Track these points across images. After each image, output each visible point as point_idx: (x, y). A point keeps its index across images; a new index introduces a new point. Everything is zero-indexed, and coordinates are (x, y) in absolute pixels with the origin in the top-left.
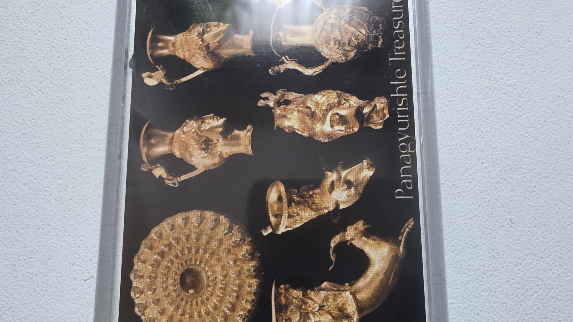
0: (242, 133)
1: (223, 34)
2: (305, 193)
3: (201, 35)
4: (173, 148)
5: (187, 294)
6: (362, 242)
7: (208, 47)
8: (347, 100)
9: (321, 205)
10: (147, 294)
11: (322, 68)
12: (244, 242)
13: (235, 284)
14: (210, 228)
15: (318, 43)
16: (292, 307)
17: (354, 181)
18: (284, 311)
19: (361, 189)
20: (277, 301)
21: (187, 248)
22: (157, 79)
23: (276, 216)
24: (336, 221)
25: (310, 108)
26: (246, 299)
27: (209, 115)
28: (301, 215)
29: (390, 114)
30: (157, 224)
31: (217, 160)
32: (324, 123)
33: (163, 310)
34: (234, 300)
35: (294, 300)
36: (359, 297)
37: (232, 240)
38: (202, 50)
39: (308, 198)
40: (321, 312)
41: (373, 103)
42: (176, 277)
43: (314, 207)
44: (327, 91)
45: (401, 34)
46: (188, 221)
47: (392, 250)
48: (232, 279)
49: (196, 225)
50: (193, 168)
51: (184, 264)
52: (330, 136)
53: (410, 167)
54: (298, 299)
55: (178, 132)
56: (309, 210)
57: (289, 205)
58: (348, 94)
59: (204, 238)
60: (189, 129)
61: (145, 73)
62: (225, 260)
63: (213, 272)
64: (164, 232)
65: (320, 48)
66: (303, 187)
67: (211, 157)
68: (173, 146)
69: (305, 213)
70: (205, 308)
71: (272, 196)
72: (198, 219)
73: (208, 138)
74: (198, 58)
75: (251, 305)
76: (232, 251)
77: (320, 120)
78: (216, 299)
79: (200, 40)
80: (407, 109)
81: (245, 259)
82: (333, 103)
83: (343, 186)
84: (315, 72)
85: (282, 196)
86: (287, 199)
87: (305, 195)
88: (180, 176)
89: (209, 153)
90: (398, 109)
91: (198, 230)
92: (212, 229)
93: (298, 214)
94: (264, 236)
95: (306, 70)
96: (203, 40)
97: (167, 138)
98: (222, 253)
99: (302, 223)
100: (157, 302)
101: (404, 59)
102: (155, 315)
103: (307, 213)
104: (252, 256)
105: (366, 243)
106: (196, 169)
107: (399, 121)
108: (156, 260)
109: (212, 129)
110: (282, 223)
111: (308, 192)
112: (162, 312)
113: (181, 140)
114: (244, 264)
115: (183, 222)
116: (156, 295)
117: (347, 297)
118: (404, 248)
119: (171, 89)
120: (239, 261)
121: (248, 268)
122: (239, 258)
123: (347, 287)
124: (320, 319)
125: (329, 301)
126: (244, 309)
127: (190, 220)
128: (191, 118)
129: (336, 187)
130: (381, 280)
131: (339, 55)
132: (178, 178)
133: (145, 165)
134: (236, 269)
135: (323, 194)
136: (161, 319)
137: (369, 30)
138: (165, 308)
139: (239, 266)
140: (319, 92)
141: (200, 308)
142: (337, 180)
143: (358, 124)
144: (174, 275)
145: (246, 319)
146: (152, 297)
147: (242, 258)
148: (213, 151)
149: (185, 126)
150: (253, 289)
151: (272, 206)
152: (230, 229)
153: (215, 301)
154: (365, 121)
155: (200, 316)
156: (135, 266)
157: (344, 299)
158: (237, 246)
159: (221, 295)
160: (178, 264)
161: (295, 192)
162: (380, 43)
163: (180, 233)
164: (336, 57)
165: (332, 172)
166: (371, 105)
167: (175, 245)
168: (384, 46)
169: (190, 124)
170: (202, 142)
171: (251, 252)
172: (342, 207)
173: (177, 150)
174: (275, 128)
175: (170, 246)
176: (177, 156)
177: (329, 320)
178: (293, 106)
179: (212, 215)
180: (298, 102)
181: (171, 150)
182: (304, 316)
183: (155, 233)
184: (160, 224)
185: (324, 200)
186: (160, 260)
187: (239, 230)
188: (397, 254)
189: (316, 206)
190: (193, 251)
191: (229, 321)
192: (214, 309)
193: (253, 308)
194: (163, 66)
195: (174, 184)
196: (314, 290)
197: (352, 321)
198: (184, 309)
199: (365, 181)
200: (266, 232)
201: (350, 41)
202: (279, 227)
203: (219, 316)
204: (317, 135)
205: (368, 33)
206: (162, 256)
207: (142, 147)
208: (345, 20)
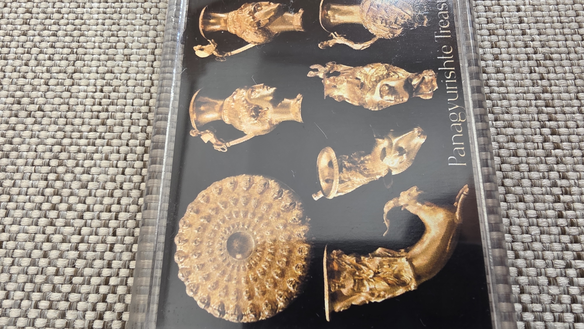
0: (292, 102)
1: (273, 13)
2: (356, 159)
3: (252, 13)
4: (222, 115)
5: (234, 259)
6: (416, 208)
7: (258, 24)
8: (395, 73)
9: (373, 171)
10: (192, 258)
11: (370, 44)
12: (294, 206)
13: (285, 249)
14: (259, 192)
15: (365, 22)
16: (345, 273)
17: (406, 149)
18: (336, 277)
19: (413, 156)
20: (329, 267)
21: (235, 212)
22: (208, 52)
23: (327, 181)
24: (389, 187)
25: (359, 79)
26: (296, 265)
27: (259, 85)
28: (353, 180)
29: (438, 86)
30: (205, 188)
31: (267, 126)
32: (373, 93)
34: (284, 266)
35: (347, 266)
36: (415, 263)
37: (282, 204)
38: (253, 27)
39: (359, 164)
40: (376, 278)
41: (421, 76)
42: (223, 242)
43: (366, 173)
44: (376, 64)
45: (445, 15)
47: (448, 216)
48: (282, 244)
49: (245, 189)
50: (242, 134)
51: (232, 228)
52: (379, 105)
53: (462, 135)
54: (351, 265)
55: (228, 99)
56: (361, 176)
57: (340, 171)
58: (396, 67)
59: (253, 202)
60: (238, 98)
61: (196, 45)
62: (274, 224)
63: (262, 237)
64: (211, 196)
65: (368, 26)
66: (354, 153)
67: (260, 124)
68: (222, 113)
69: (356, 178)
70: (253, 274)
71: (323, 161)
72: (246, 183)
73: (258, 106)
74: (249, 33)
75: (302, 271)
76: (282, 216)
77: (370, 90)
78: (265, 264)
79: (251, 17)
80: (455, 81)
81: (296, 223)
82: (382, 75)
83: (394, 153)
84: (363, 47)
85: (333, 161)
86: (338, 164)
87: (356, 161)
88: (229, 142)
89: (259, 120)
90: (447, 81)
91: (246, 194)
92: (261, 193)
93: (350, 180)
94: (315, 200)
95: (355, 45)
96: (254, 18)
97: (217, 105)
98: (272, 218)
99: (355, 189)
100: (202, 266)
101: (450, 36)
102: (200, 281)
103: (358, 178)
104: (303, 220)
105: (420, 208)
106: (246, 135)
107: (448, 92)
108: (202, 225)
109: (262, 98)
110: (333, 187)
111: (360, 158)
112: (208, 278)
113: (231, 107)
114: (294, 228)
115: (231, 186)
116: (201, 259)
117: (403, 264)
118: (461, 214)
119: (222, 61)
120: (289, 225)
121: (299, 232)
122: (288, 222)
123: (402, 253)
124: (375, 286)
125: (383, 268)
126: (294, 275)
127: (238, 184)
128: (241, 87)
129: (387, 154)
130: (438, 247)
131: (386, 32)
132: (227, 144)
133: (193, 131)
134: (286, 233)
135: (374, 160)
136: (206, 284)
137: (414, 10)
138: (211, 273)
139: (289, 231)
140: (368, 65)
141: (248, 273)
142: (388, 147)
143: (407, 95)
144: (221, 239)
145: (297, 286)
146: (197, 262)
147: (292, 222)
148: (263, 118)
149: (235, 94)
150: (304, 254)
151: (322, 172)
152: (280, 193)
153: (263, 266)
154: (414, 91)
155: (247, 282)
156: (180, 229)
157: (401, 265)
158: (287, 211)
159: (269, 260)
160: (225, 228)
161: (346, 158)
162: (425, 22)
163: (228, 197)
164: (384, 34)
165: (383, 139)
166: (419, 78)
167: (223, 208)
168: (430, 25)
169: (239, 93)
170: (252, 110)
171: (301, 216)
172: (394, 173)
173: (227, 117)
174: (325, 97)
175: (217, 210)
176: (226, 123)
177: (385, 287)
178: (343, 78)
179: (261, 180)
180: (348, 74)
181: (221, 117)
182: (358, 283)
183: (202, 197)
184: (208, 188)
185: (376, 166)
186: (207, 224)
187: (289, 194)
188: (453, 220)
190: (241, 214)
191: (278, 287)
192: (263, 275)
193: (304, 274)
194: (214, 40)
195: (223, 149)
196: (368, 256)
197: (410, 289)
198: (230, 275)
199: (417, 148)
200: (317, 197)
201: (396, 20)
202: (330, 192)
203: (268, 282)
204: (367, 104)
205: (413, 14)
206: (208, 220)
207: (192, 113)
208: (391, 2)
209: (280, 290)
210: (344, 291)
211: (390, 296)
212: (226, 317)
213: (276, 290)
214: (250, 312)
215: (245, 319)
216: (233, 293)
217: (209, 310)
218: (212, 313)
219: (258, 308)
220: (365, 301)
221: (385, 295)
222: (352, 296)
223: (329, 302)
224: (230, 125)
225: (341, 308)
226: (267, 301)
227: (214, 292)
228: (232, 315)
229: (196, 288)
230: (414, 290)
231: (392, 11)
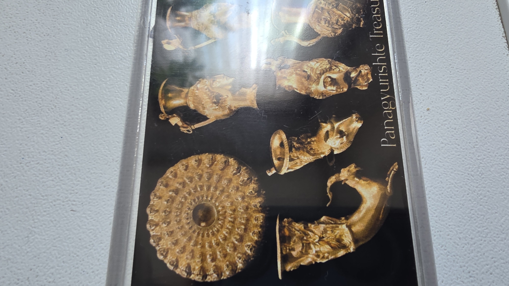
0: (248, 91)
2: (304, 141)
3: (213, 13)
4: (188, 101)
5: (199, 226)
6: (354, 182)
7: (219, 22)
8: (337, 67)
9: (318, 151)
10: (162, 226)
11: (315, 41)
12: (251, 181)
13: (243, 218)
15: (311, 22)
16: (295, 238)
17: (345, 132)
18: (287, 241)
19: (352, 138)
20: (281, 233)
21: (199, 186)
22: (175, 45)
23: (279, 159)
24: (331, 164)
25: (306, 72)
26: (253, 231)
27: (219, 76)
28: (301, 159)
29: (372, 78)
30: (173, 165)
31: (227, 112)
32: (318, 84)
33: (177, 241)
34: (242, 232)
35: (296, 232)
36: (354, 229)
37: (240, 179)
38: (214, 24)
39: (306, 144)
40: (321, 242)
41: (358, 70)
42: (189, 211)
43: (312, 152)
44: (320, 59)
45: (378, 18)
46: (201, 162)
47: (381, 189)
48: (240, 213)
49: (208, 166)
50: (205, 118)
51: (197, 200)
52: (323, 94)
53: (392, 121)
54: (300, 231)
55: (192, 88)
56: (308, 155)
57: (290, 150)
58: (337, 62)
59: (215, 177)
60: (202, 86)
61: (164, 40)
62: (233, 197)
63: (223, 207)
64: (178, 172)
65: (313, 26)
66: (302, 135)
67: (221, 109)
68: (188, 99)
69: (304, 157)
70: (215, 239)
71: (275, 142)
72: (209, 161)
73: (219, 94)
74: (210, 30)
75: (257, 236)
76: (240, 189)
77: (315, 81)
78: (226, 231)
80: (387, 74)
81: (252, 196)
82: (326, 68)
83: (336, 136)
84: (310, 44)
85: (284, 142)
86: (288, 145)
87: (304, 142)
88: (193, 125)
89: (220, 106)
90: (380, 75)
91: (210, 171)
92: (222, 170)
93: (298, 158)
94: (268, 176)
95: (302, 42)
96: (214, 17)
97: (183, 93)
98: (231, 191)
99: (302, 166)
100: (171, 233)
101: (382, 36)
102: (169, 246)
103: (305, 157)
104: (258, 193)
105: (358, 183)
106: (208, 119)
107: (381, 84)
108: (171, 197)
109: (222, 87)
110: (284, 165)
111: (307, 140)
112: (176, 243)
113: (195, 95)
114: (251, 200)
115: (196, 163)
116: (170, 227)
117: (344, 230)
118: (392, 188)
119: (187, 54)
120: (246, 197)
121: (255, 203)
122: (246, 195)
123: (343, 220)
124: (320, 248)
125: (327, 233)
126: (251, 240)
127: (202, 162)
128: (204, 77)
129: (330, 136)
130: (373, 215)
131: (329, 32)
132: (192, 126)
133: (162, 115)
134: (244, 204)
135: (319, 141)
136: (174, 249)
137: (352, 13)
138: (179, 239)
139: (247, 202)
140: (314, 60)
141: (211, 239)
142: (331, 130)
143: (347, 86)
144: (187, 209)
145: (253, 249)
146: (166, 230)
147: (249, 195)
148: (223, 105)
149: (198, 83)
150: (259, 222)
151: (275, 151)
152: (239, 170)
153: (224, 232)
154: (353, 83)
155: (211, 247)
156: (151, 201)
157: (341, 231)
158: (245, 185)
159: (230, 227)
160: (191, 200)
161: (295, 139)
162: (362, 23)
163: (194, 173)
164: (327, 33)
165: (326, 123)
166: (357, 71)
167: (189, 183)
168: (365, 26)
169: (203, 82)
170: (213, 97)
171: (257, 189)
172: (336, 152)
173: (192, 103)
174: (277, 86)
175: (184, 184)
176: (191, 108)
177: (328, 250)
178: (292, 70)
179: (222, 158)
180: (296, 67)
181: (186, 103)
182: (306, 246)
183: (170, 173)
184: (176, 165)
185: (321, 146)
186: (175, 196)
187: (247, 171)
188: (385, 193)
189: (313, 152)
190: (205, 188)
191: (238, 251)
192: (224, 240)
193: (260, 239)
194: (180, 35)
195: (188, 131)
196: (314, 223)
197: (349, 251)
198: (196, 241)
199: (355, 131)
200: (271, 173)
201: (337, 21)
202: (281, 169)
203: (229, 246)
204: (312, 93)
205: (352, 16)
206: (176, 193)
207: (161, 100)
208: (333, 5)
209: (239, 253)
210: (294, 253)
211: (333, 257)
212: (192, 277)
213: (236, 253)
214: (213, 272)
215: (209, 279)
216: (198, 256)
217: (178, 271)
218: (180, 274)
219: (220, 269)
220: (311, 262)
221: (328, 256)
222: (300, 257)
223: (281, 263)
224: (195, 111)
225: (291, 268)
226: (228, 263)
227: (182, 255)
228: (197, 275)
229: (166, 253)
230: (353, 252)
231: (334, 14)
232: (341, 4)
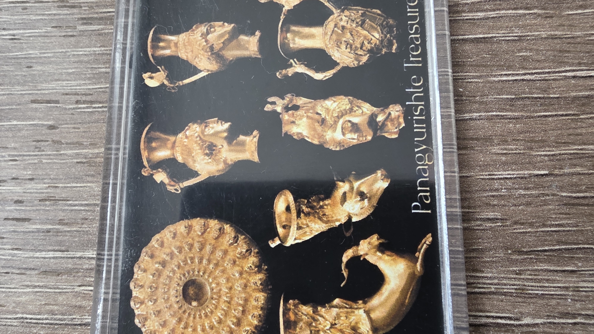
0: (248, 139)
1: (227, 35)
2: (315, 204)
3: (204, 36)
4: (175, 153)
5: (190, 306)
6: (376, 258)
7: (212, 48)
8: (359, 107)
9: (332, 217)
10: (148, 304)
11: (333, 73)
12: (250, 253)
13: (241, 298)
14: (214, 238)
15: (328, 47)
16: (301, 324)
17: (367, 193)
18: (292, 327)
19: (374, 201)
20: (286, 316)
21: (189, 257)
22: (159, 80)
23: (284, 227)
24: (348, 235)
25: (320, 114)
26: (252, 314)
27: (213, 119)
28: (311, 227)
29: (405, 123)
30: (158, 232)
31: (221, 166)
32: (335, 131)
33: (165, 322)
34: (240, 315)
35: (304, 317)
36: (373, 315)
37: (238, 251)
38: (206, 51)
39: (318, 209)
40: (332, 330)
41: (387, 111)
42: (178, 288)
44: (339, 97)
45: (417, 39)
46: (192, 229)
47: (408, 267)
48: (238, 292)
49: (200, 234)
50: (195, 174)
51: (187, 275)
52: (341, 144)
53: (427, 179)
54: (308, 316)
55: (180, 135)
56: (320, 222)
57: (298, 216)
58: (360, 101)
59: (208, 248)
60: (192, 133)
61: (146, 73)
62: (230, 272)
63: (218, 284)
64: (165, 240)
65: (331, 52)
66: (312, 197)
67: (214, 163)
68: (175, 151)
69: (315, 225)
70: (208, 322)
71: (280, 206)
72: (201, 228)
73: (212, 143)
74: (202, 59)
75: (257, 320)
76: (237, 263)
77: (331, 127)
78: (221, 312)
79: (204, 40)
80: (423, 118)
81: (252, 271)
82: (345, 110)
83: (355, 198)
84: (325, 76)
85: (291, 206)
86: (296, 209)
87: (315, 206)
88: (182, 182)
89: (213, 159)
90: (415, 118)
91: (202, 239)
92: (217, 238)
93: (308, 226)
94: (271, 248)
95: (316, 74)
96: (206, 41)
97: (169, 142)
98: (227, 264)
99: (312, 236)
100: (158, 313)
101: (421, 65)
102: (156, 327)
103: (317, 225)
104: (259, 268)
105: (380, 258)
106: (200, 175)
107: (415, 130)
108: (157, 270)
109: (216, 134)
110: (291, 234)
111: (319, 203)
112: (164, 325)
113: (184, 144)
114: (250, 277)
115: (185, 230)
116: (157, 305)
117: (361, 315)
118: (422, 265)
119: (173, 91)
120: (245, 273)
121: (255, 281)
122: (244, 270)
123: (360, 304)
125: (341, 319)
126: (250, 325)
127: (193, 228)
128: (194, 121)
129: (348, 199)
130: (397, 299)
131: (351, 59)
132: (181, 184)
133: (145, 170)
134: (242, 281)
135: (333, 205)
137: (382, 33)
138: (167, 320)
139: (245, 279)
140: (330, 98)
141: (204, 321)
142: (349, 191)
143: (371, 133)
144: (176, 286)
146: (153, 308)
147: (248, 270)
148: (217, 157)
149: (188, 129)
150: (260, 303)
151: (279, 216)
152: (236, 239)
153: (219, 314)
154: (379, 129)
155: (203, 330)
156: (135, 275)
157: (358, 317)
158: (243, 258)
159: (225, 308)
160: (181, 274)
161: (304, 202)
162: (394, 47)
163: (183, 242)
164: (348, 61)
165: (344, 182)
166: (385, 113)
167: (178, 254)
168: (399, 51)
169: (192, 128)
170: (205, 147)
171: (258, 264)
172: (354, 219)
173: (180, 154)
174: (283, 134)
175: (172, 255)
176: (179, 161)
178: (302, 112)
179: (216, 224)
180: (308, 108)
181: (173, 155)
183: (155, 241)
184: (162, 231)
185: (336, 211)
186: (162, 270)
187: (245, 241)
188: (414, 272)
189: (326, 218)
190: (197, 261)
192: (219, 323)
193: (260, 324)
194: (165, 67)
195: (176, 190)
196: (325, 307)
198: (186, 322)
199: (379, 193)
200: (274, 244)
201: (362, 44)
202: (287, 239)
203: (224, 330)
204: (327, 143)
205: (382, 37)
206: (163, 266)
207: (143, 150)
208: (357, 23)
224: (184, 165)
231: (358, 34)
232: (368, 20)
